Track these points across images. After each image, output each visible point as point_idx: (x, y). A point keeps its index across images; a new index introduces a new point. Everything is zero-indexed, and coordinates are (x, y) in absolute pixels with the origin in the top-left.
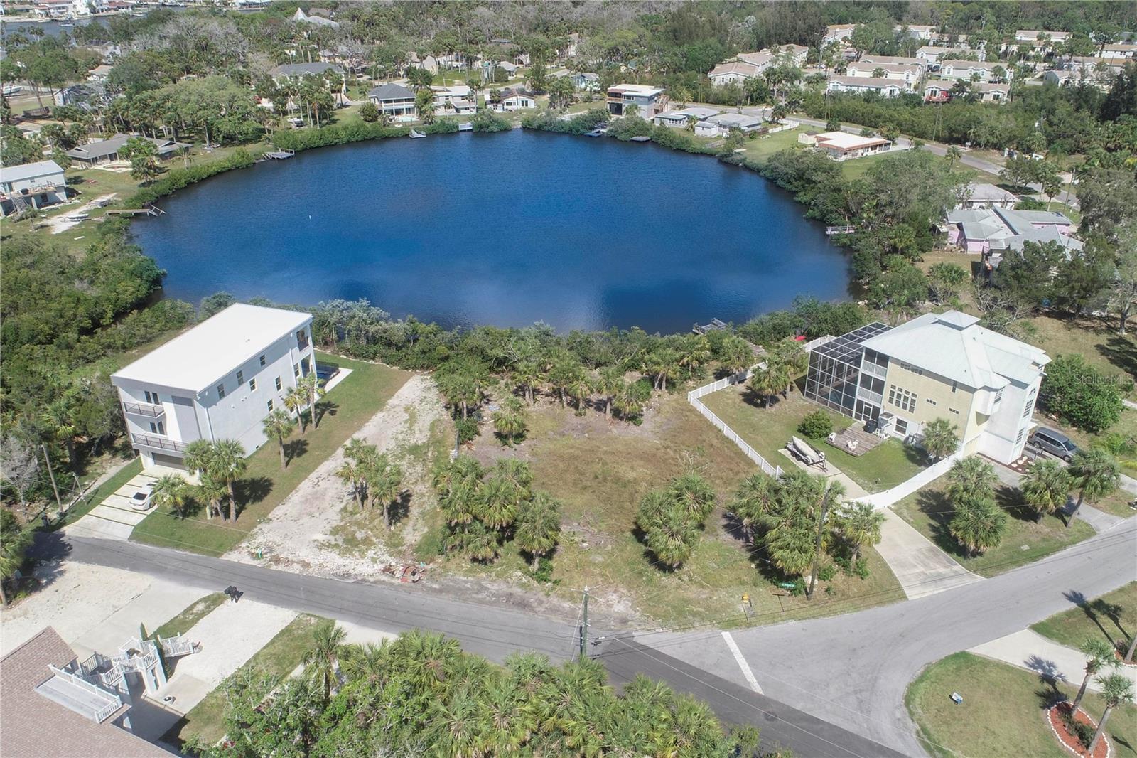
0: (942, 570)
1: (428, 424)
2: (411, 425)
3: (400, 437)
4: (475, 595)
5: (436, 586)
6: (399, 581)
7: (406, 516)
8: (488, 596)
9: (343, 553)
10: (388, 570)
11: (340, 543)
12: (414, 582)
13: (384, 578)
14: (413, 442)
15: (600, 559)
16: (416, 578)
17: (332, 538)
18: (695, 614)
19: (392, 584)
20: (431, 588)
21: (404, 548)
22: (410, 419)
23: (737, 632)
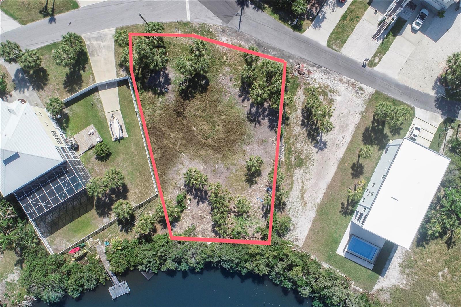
0: (95, 43)
1: (294, 187)
2: (302, 187)
3: (308, 177)
4: (277, 53)
5: (291, 60)
6: (305, 66)
7: (303, 110)
8: (271, 52)
9: (327, 87)
10: (310, 73)
11: (329, 94)
12: (299, 64)
13: (311, 68)
14: (302, 171)
15: (226, 68)
16: (298, 66)
17: (333, 97)
18: (197, 32)
19: (307, 64)
20: (293, 60)
21: (303, 87)
22: (303, 193)
23: (184, 20)
